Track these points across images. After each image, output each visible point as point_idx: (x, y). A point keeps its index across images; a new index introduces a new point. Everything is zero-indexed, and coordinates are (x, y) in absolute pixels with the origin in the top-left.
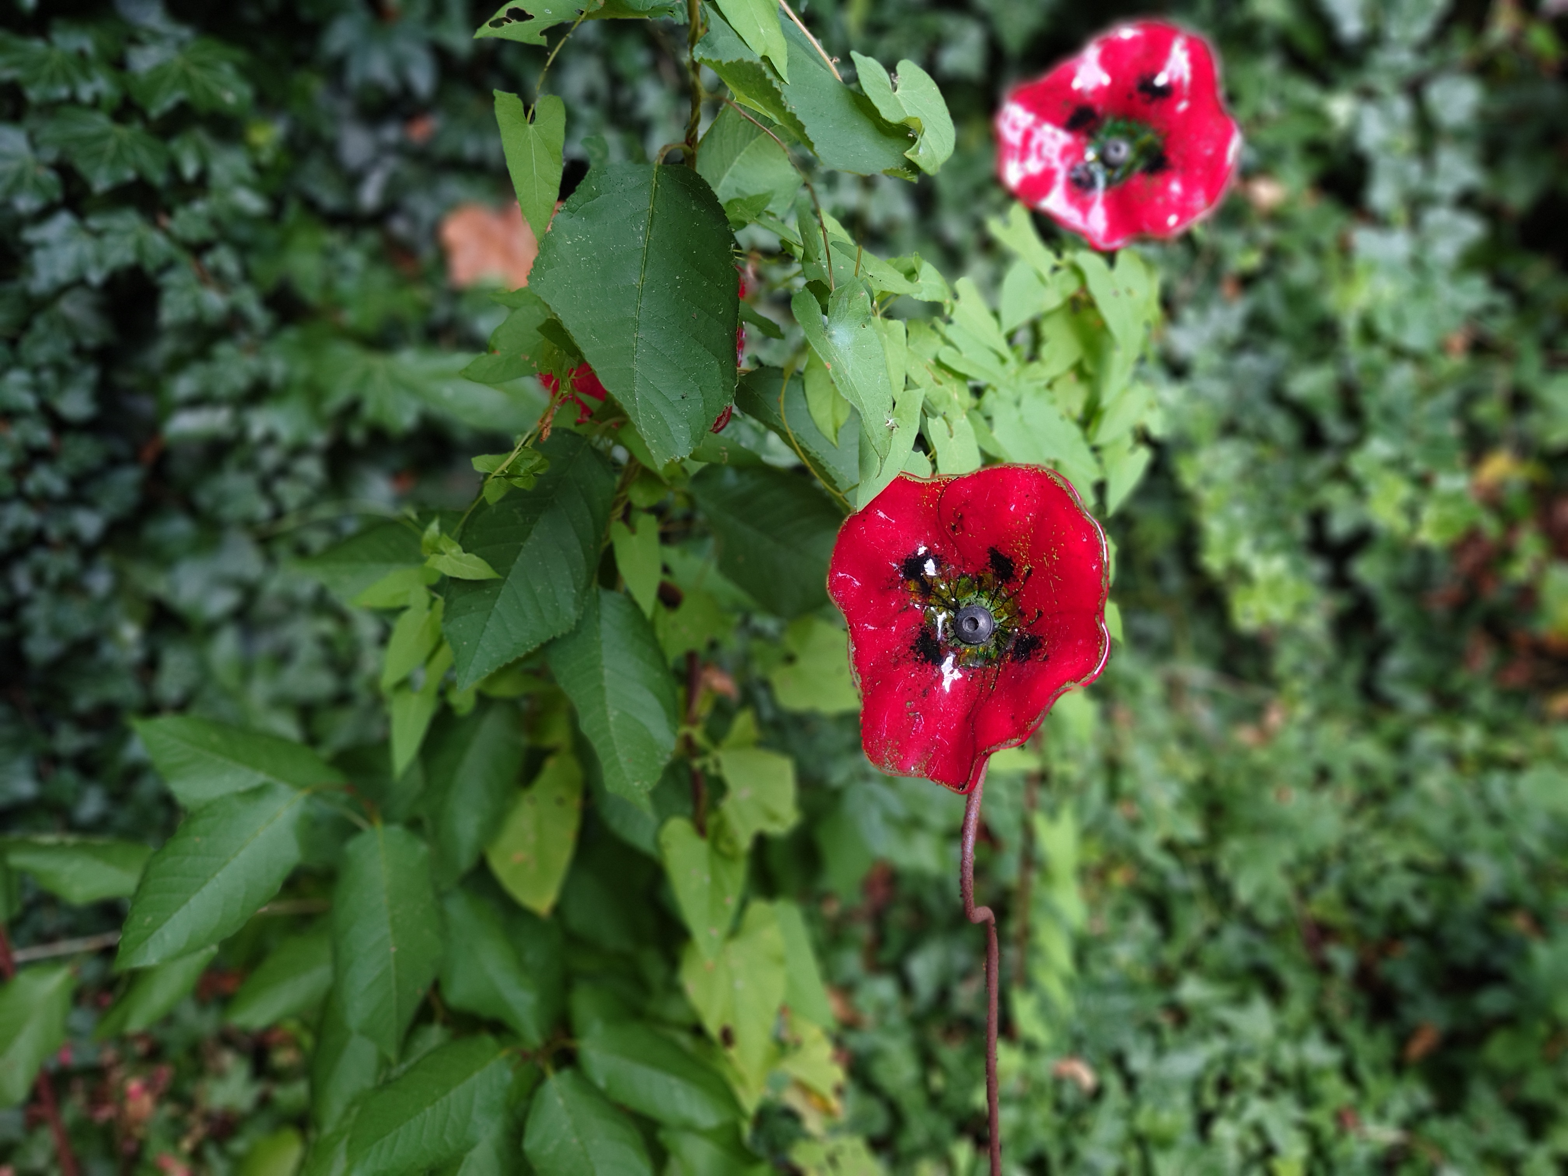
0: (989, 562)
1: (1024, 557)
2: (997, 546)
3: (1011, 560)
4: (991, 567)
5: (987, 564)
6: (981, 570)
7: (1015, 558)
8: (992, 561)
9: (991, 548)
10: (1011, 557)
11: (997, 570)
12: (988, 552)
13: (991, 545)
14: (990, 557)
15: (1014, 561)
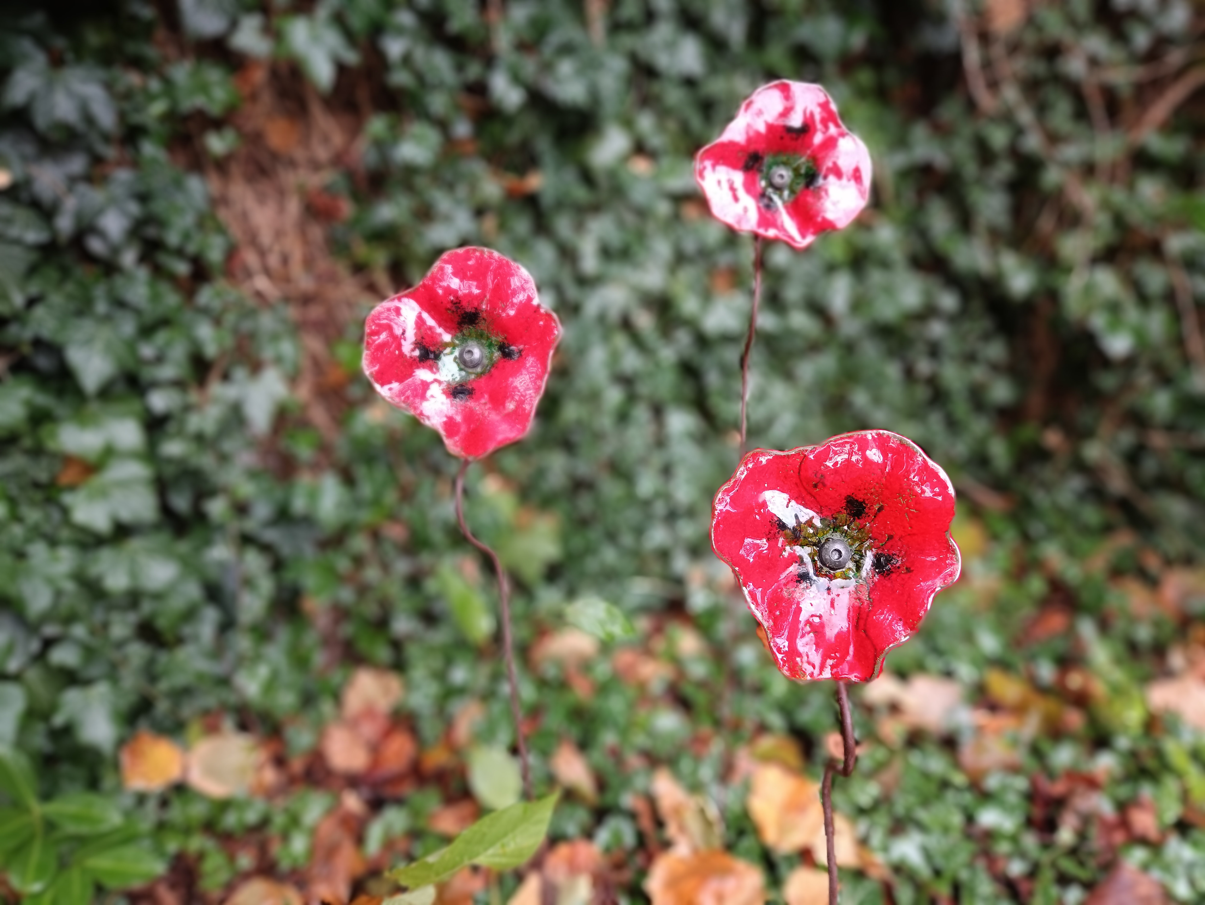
0: (845, 506)
1: (877, 498)
2: (853, 494)
3: (864, 502)
4: (845, 509)
5: (842, 508)
6: (837, 512)
7: (867, 500)
8: (846, 505)
9: (847, 495)
10: (864, 500)
11: (851, 511)
12: (845, 499)
13: (849, 494)
14: (846, 502)
15: (867, 502)
